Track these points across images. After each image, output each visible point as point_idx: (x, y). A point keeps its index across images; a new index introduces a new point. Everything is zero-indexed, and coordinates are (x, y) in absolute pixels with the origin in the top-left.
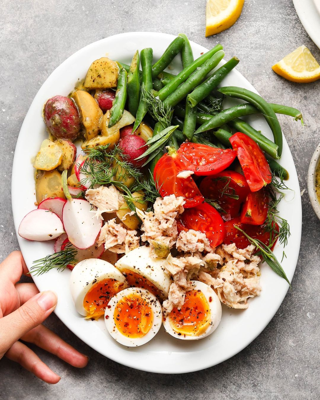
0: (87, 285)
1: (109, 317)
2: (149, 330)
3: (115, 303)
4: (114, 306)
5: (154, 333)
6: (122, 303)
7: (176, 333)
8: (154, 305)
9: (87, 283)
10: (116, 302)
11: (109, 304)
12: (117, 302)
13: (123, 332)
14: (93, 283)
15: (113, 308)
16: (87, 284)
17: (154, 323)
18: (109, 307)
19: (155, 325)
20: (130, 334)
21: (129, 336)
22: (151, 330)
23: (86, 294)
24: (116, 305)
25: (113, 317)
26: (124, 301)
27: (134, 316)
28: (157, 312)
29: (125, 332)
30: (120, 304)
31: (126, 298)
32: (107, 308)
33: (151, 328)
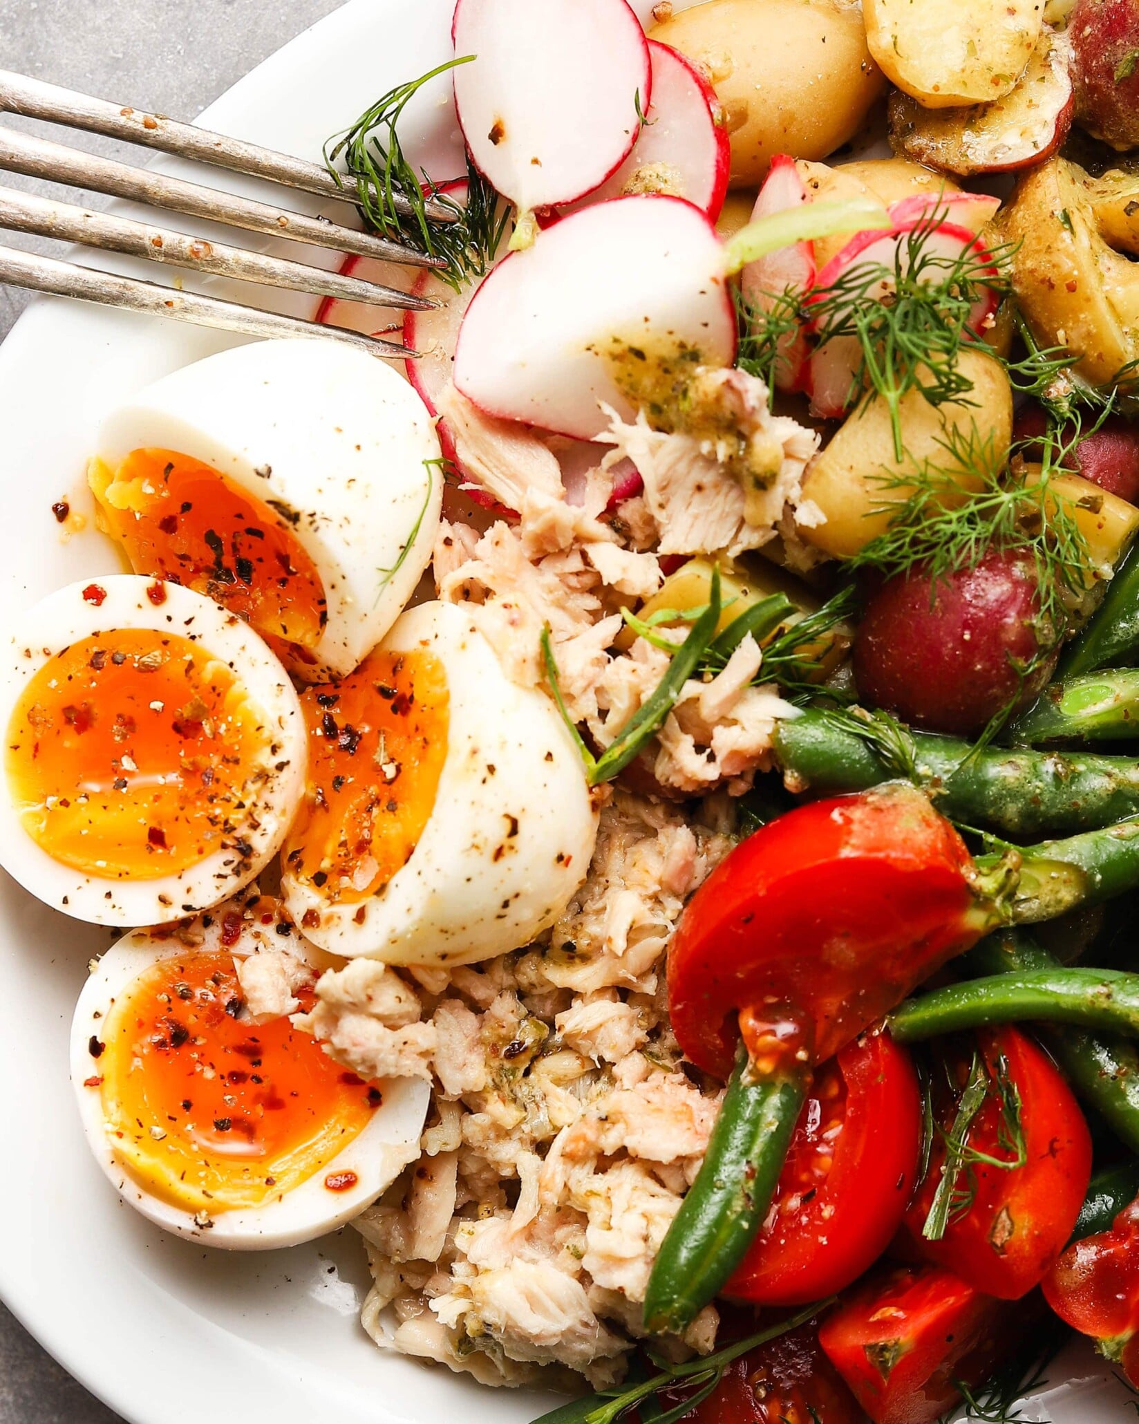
0: (258, 474)
1: (98, 604)
2: (78, 869)
3: (188, 622)
4: (169, 619)
5: (65, 901)
6: (191, 665)
7: (100, 1021)
8: (226, 864)
9: (270, 471)
10: (194, 629)
11: (171, 588)
12: (193, 638)
13: (28, 709)
14: (277, 504)
15: (151, 618)
16: (263, 470)
17: (121, 891)
18: (157, 596)
19: (109, 895)
20: (31, 751)
21: (16, 748)
22: (79, 879)
23: (209, 463)
24: (177, 629)
25: (104, 628)
26: (208, 672)
27: (131, 754)
28: (188, 891)
29: (34, 723)
30: (188, 657)
31: (229, 683)
32: (150, 581)
33: (92, 874)
